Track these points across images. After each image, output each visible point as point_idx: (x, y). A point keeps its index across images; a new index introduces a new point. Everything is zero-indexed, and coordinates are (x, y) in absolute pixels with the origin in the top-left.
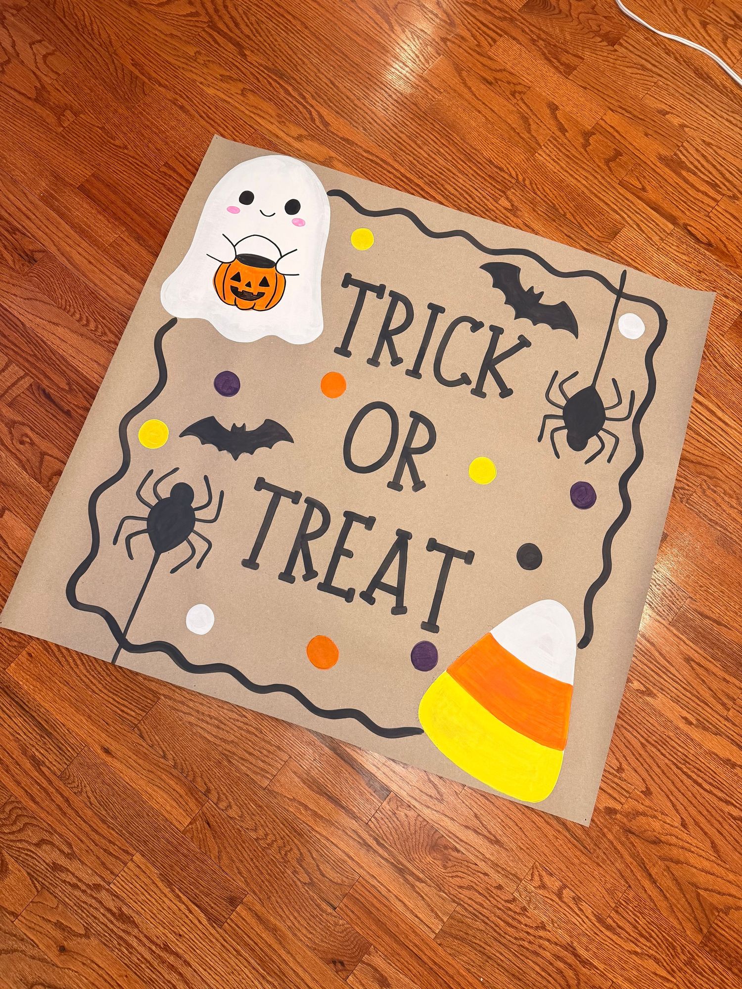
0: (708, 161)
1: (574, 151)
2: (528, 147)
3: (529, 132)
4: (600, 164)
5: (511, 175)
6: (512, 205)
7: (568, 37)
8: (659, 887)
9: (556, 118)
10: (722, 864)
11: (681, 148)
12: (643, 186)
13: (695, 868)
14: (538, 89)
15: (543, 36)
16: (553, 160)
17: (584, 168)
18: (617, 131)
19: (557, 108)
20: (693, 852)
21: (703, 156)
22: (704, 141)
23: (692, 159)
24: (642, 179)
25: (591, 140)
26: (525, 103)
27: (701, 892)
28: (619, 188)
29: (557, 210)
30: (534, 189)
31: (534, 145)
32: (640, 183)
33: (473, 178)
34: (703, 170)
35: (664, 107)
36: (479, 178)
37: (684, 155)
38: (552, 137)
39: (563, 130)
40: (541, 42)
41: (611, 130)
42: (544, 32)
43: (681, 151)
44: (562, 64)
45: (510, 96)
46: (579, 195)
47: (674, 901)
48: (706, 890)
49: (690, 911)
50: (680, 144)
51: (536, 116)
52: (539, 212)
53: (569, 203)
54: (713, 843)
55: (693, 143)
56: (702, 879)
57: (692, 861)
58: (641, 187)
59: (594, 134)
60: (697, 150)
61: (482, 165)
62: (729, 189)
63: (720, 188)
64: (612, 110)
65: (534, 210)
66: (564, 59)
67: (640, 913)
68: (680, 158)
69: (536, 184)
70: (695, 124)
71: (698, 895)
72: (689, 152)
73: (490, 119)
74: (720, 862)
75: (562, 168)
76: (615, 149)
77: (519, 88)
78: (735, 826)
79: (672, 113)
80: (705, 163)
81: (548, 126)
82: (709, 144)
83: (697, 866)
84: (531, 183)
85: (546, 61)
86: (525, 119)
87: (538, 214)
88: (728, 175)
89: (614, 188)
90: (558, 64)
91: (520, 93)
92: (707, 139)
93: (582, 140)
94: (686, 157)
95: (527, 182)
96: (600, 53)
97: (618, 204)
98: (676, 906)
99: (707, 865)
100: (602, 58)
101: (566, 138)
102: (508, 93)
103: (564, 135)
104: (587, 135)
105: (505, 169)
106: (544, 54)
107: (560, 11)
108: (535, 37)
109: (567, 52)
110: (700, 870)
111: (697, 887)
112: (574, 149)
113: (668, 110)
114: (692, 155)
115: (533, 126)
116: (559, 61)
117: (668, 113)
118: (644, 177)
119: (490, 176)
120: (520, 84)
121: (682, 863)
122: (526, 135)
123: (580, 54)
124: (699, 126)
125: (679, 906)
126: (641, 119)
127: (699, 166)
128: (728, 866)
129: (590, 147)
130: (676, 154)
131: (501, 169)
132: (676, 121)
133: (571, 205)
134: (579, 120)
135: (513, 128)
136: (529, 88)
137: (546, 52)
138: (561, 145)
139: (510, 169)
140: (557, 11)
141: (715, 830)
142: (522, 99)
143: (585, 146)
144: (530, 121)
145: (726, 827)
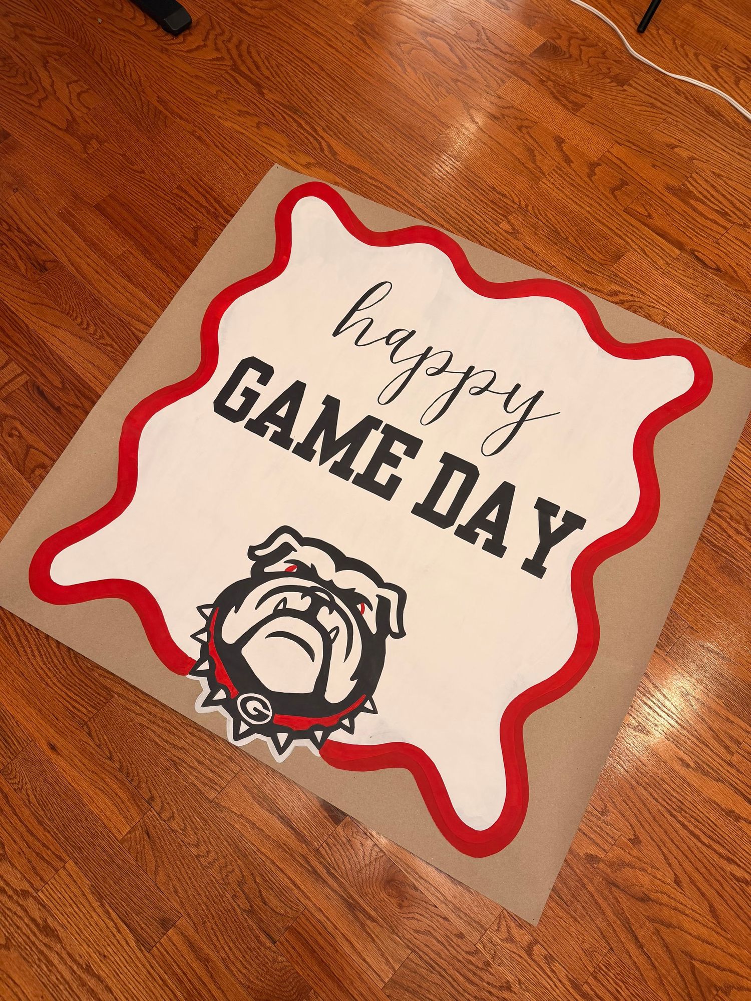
0: (717, 191)
1: (578, 180)
2: (532, 175)
3: (534, 162)
4: (605, 193)
5: (513, 202)
6: (514, 229)
7: (577, 78)
8: (646, 954)
9: (562, 150)
10: (723, 933)
11: (690, 179)
12: (649, 213)
13: (690, 934)
14: (544, 124)
15: (553, 78)
16: (558, 188)
17: (588, 196)
18: (624, 163)
19: (563, 141)
20: (687, 915)
21: (713, 186)
22: (714, 173)
23: (701, 189)
24: (648, 207)
25: (597, 170)
26: (531, 137)
27: (697, 964)
28: (625, 215)
29: (559, 234)
30: (536, 214)
31: (538, 174)
32: (646, 210)
33: (475, 203)
34: (712, 199)
35: (673, 141)
36: (482, 204)
37: (693, 186)
38: (557, 167)
39: (568, 160)
40: (550, 83)
41: (618, 162)
42: (553, 74)
43: (689, 182)
44: (570, 102)
45: (517, 131)
46: (582, 221)
47: (663, 971)
48: (703, 962)
49: (682, 984)
50: (688, 175)
51: (542, 148)
52: (541, 236)
53: (572, 227)
54: (711, 906)
55: (703, 175)
56: (698, 948)
57: (686, 925)
58: (647, 214)
59: (599, 164)
60: (706, 181)
61: (485, 191)
62: (739, 218)
63: (731, 217)
64: (620, 144)
65: (536, 234)
66: (572, 98)
67: (623, 982)
68: (689, 189)
69: (538, 210)
70: (705, 157)
71: (693, 967)
72: (698, 183)
73: (495, 150)
74: (720, 930)
75: (566, 195)
76: (621, 179)
77: (525, 123)
78: (738, 889)
79: (681, 147)
80: (715, 194)
81: (554, 158)
82: (719, 176)
83: (692, 932)
84: (533, 209)
85: (554, 100)
86: (531, 151)
87: (539, 237)
88: (738, 204)
89: (619, 214)
90: (566, 102)
91: (526, 127)
92: (717, 171)
93: (587, 171)
94: (695, 187)
95: (530, 208)
96: (609, 92)
97: (623, 230)
98: (666, 978)
99: (704, 932)
100: (611, 97)
101: (571, 168)
102: (515, 128)
103: (570, 165)
104: (593, 166)
105: (508, 195)
106: (552, 93)
107: (571, 56)
108: (544, 79)
109: (576, 92)
110: (694, 937)
111: (692, 958)
112: (579, 178)
113: (677, 144)
114: (701, 186)
115: (539, 157)
116: (567, 100)
117: (677, 147)
118: (651, 205)
119: (492, 202)
120: (527, 119)
121: (674, 927)
122: (531, 165)
123: (589, 93)
124: (708, 159)
125: (670, 979)
126: (649, 152)
127: (709, 196)
128: (729, 936)
129: (596, 177)
130: (684, 185)
131: (504, 196)
132: (685, 154)
133: (574, 229)
134: (585, 152)
135: (518, 160)
136: (536, 123)
137: (555, 91)
138: (566, 174)
139: (514, 196)
140: (567, 55)
141: (714, 892)
142: (528, 133)
143: (590, 176)
144: (536, 153)
145: (728, 890)
